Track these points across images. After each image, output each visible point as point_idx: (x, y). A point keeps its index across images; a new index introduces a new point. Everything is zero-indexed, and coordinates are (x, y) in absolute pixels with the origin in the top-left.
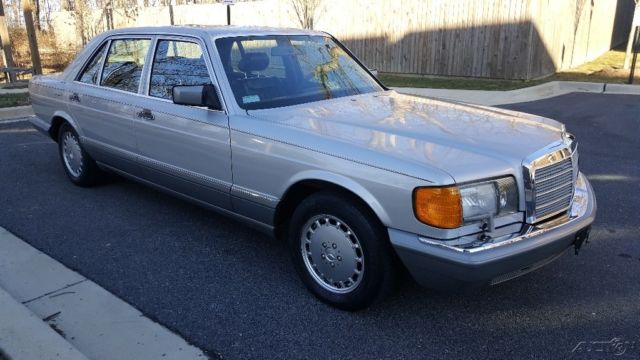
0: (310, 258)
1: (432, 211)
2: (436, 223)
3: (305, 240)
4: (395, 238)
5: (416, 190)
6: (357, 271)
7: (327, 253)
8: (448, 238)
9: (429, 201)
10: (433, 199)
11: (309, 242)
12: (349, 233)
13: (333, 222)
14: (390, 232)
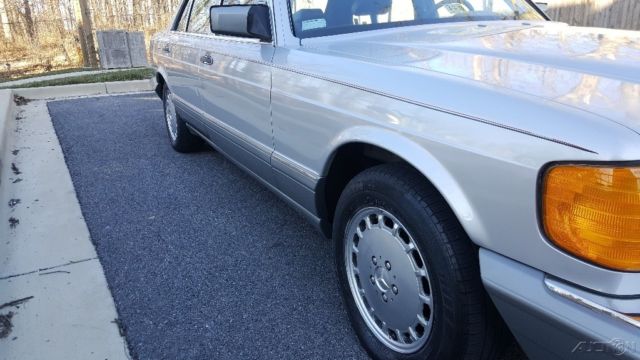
0: (357, 277)
1: (585, 224)
2: (592, 254)
3: (351, 248)
4: (494, 273)
5: (546, 169)
6: (422, 319)
7: (379, 276)
8: (618, 292)
9: (577, 197)
10: (593, 195)
11: (357, 250)
12: (412, 246)
13: (389, 223)
14: (483, 256)
